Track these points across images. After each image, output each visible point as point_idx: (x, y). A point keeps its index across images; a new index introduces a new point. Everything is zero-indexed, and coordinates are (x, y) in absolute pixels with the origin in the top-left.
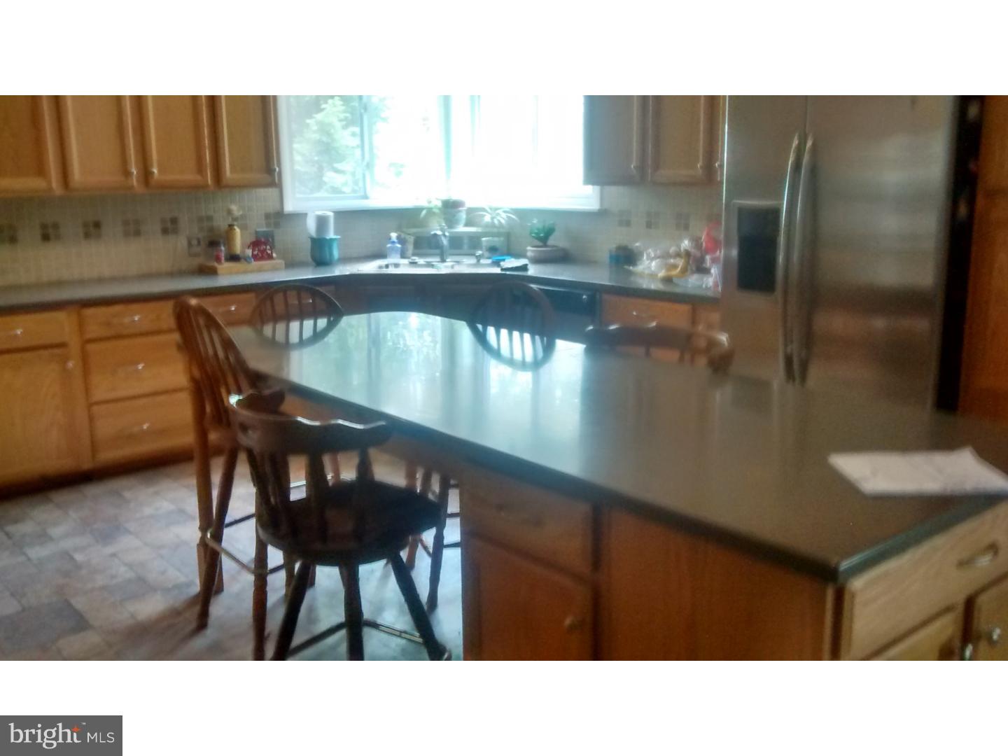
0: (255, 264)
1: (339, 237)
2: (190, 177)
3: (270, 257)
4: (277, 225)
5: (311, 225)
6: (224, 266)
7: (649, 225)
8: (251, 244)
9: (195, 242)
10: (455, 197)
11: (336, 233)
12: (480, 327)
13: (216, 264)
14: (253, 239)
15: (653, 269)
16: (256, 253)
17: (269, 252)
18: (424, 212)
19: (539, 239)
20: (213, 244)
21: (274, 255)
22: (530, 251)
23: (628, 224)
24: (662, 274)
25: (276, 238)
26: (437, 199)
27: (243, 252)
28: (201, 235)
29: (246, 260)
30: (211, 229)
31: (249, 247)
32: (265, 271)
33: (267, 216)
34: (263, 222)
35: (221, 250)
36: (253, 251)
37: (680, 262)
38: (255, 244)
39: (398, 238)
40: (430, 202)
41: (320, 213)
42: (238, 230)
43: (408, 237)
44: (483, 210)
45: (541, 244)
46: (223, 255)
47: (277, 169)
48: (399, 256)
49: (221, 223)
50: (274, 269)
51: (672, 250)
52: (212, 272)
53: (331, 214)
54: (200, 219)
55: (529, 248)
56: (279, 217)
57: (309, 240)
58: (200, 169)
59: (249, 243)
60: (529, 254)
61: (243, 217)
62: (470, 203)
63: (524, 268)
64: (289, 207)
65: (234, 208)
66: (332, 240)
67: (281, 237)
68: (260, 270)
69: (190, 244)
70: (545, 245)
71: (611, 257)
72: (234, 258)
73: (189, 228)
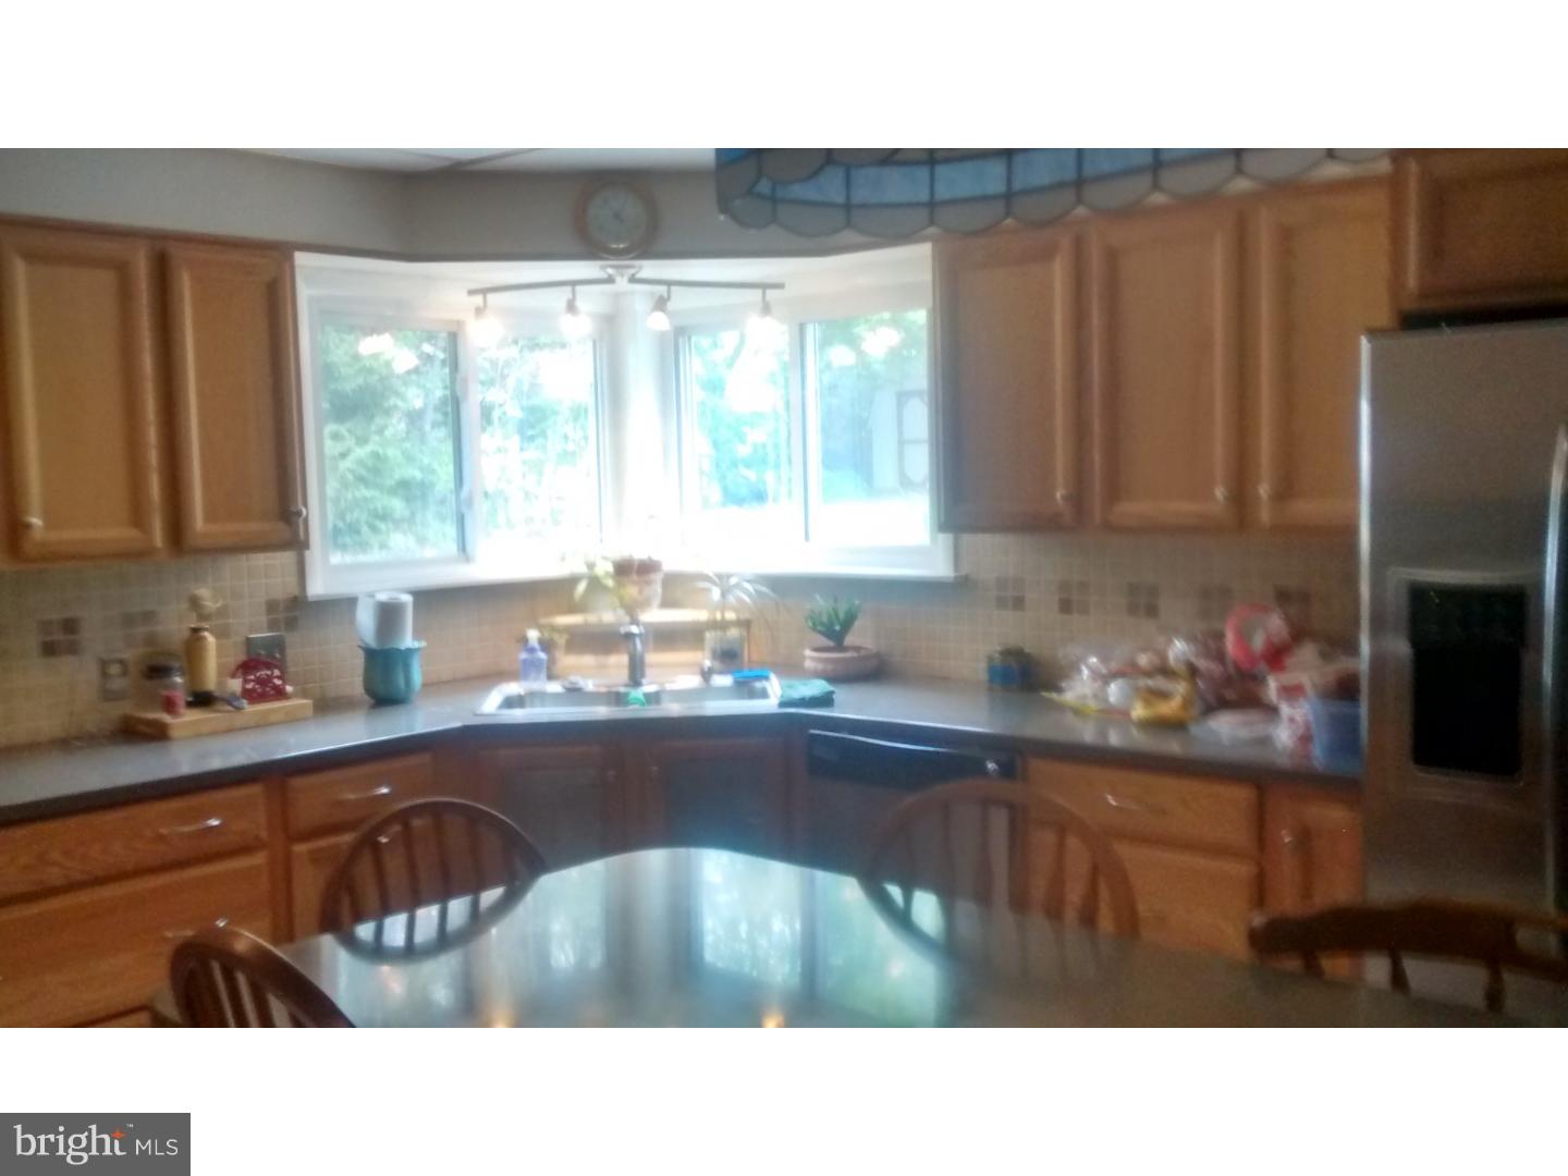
0: (250, 709)
1: (423, 644)
2: (117, 533)
3: (280, 694)
4: (291, 624)
5: (366, 620)
6: (188, 719)
7: (1066, 606)
8: (237, 669)
9: (114, 669)
10: (639, 554)
11: (417, 635)
12: (895, 891)
13: (167, 718)
14: (242, 657)
15: (1112, 699)
16: (250, 686)
17: (278, 682)
18: (581, 587)
19: (829, 633)
20: (156, 671)
21: (289, 689)
22: (810, 659)
23: (1019, 603)
24: (1139, 711)
25: (290, 653)
26: (605, 558)
27: (221, 684)
28: (129, 655)
29: (229, 703)
30: (151, 640)
31: (233, 676)
32: (272, 724)
33: (271, 606)
34: (263, 619)
35: (174, 686)
36: (246, 681)
37: (1180, 689)
38: (246, 667)
39: (541, 642)
40: (591, 566)
41: (383, 597)
42: (210, 639)
43: (556, 636)
44: (706, 578)
45: (831, 643)
46: (181, 697)
47: (304, 510)
48: (543, 675)
49: (173, 625)
50: (292, 720)
51: (1144, 660)
52: (157, 734)
53: (407, 599)
54: (129, 620)
55: (808, 653)
56: (296, 610)
57: (361, 654)
58: (138, 518)
59: (233, 667)
60: (809, 664)
61: (222, 612)
62: (670, 565)
63: (825, 700)
64: (319, 586)
65: (204, 592)
66: (410, 651)
67: (298, 650)
68: (262, 724)
69: (105, 675)
70: (840, 647)
71: (992, 670)
72: (202, 700)
73: (103, 639)
